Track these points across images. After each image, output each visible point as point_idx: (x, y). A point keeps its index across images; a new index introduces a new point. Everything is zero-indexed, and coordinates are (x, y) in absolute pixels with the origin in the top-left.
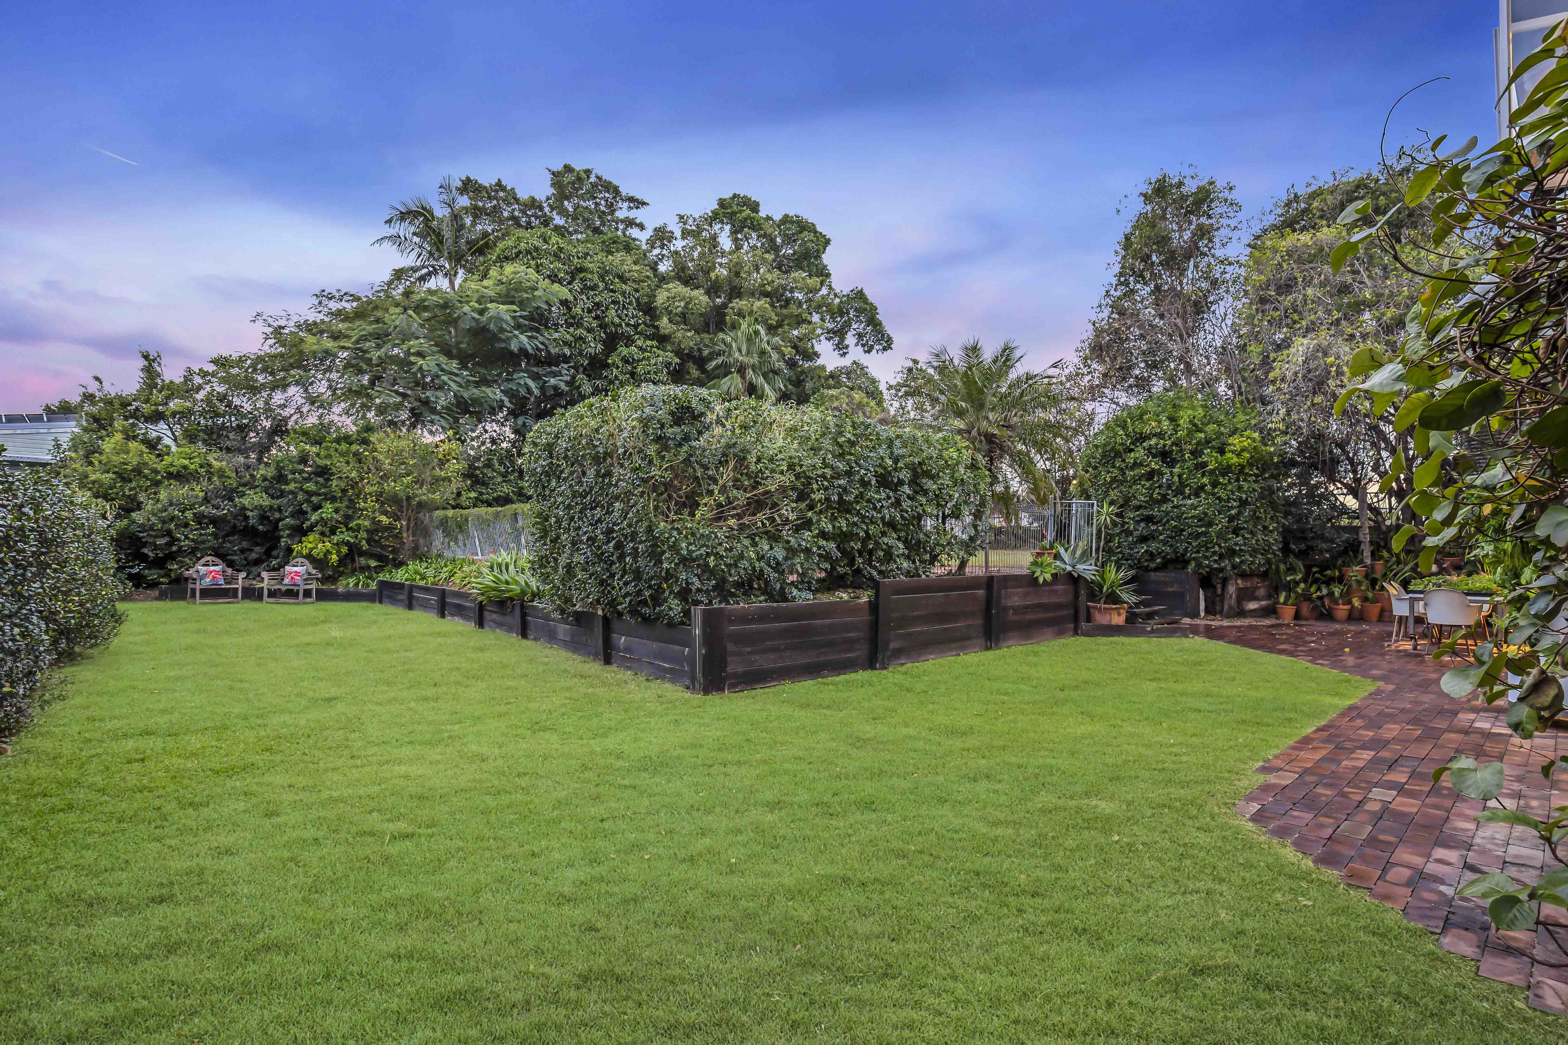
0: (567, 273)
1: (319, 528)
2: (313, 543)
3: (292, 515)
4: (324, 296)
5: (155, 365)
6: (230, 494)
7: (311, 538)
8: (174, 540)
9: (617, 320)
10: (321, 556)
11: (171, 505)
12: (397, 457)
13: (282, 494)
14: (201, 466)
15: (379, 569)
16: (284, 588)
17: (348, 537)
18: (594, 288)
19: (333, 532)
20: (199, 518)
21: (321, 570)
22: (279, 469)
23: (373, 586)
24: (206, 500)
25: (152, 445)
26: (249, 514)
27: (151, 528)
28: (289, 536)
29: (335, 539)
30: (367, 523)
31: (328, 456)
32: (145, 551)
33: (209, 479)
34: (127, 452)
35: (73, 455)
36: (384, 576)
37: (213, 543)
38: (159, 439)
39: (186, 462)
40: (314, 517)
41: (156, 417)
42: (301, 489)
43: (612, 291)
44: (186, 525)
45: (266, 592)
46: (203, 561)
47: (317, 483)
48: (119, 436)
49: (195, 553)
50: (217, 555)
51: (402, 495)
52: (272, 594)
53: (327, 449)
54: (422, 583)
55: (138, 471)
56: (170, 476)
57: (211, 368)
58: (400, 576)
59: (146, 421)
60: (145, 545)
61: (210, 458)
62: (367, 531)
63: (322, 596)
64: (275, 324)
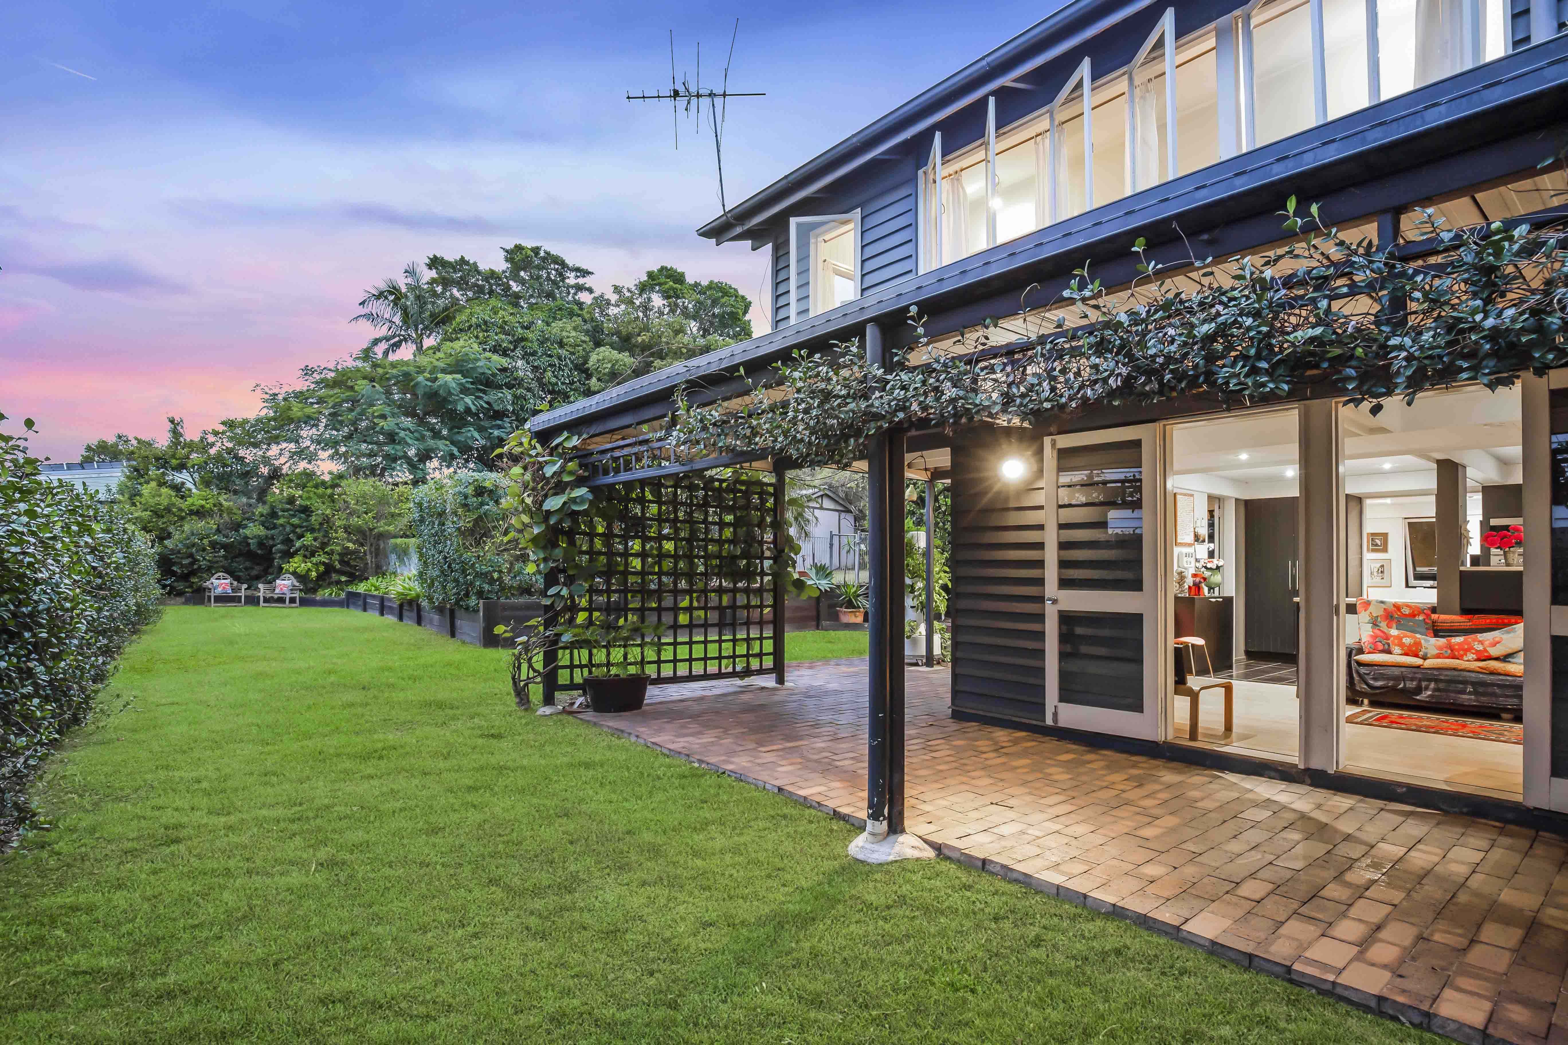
0: (511, 342)
1: (302, 552)
2: (297, 564)
3: (282, 543)
4: (308, 371)
5: (179, 428)
6: (237, 526)
7: (296, 559)
8: (195, 561)
9: (554, 380)
10: (304, 573)
11: (193, 534)
12: (362, 499)
13: (275, 527)
14: (215, 505)
15: (348, 583)
16: (276, 596)
17: (324, 559)
18: (534, 354)
19: (313, 555)
20: (213, 544)
21: (305, 584)
22: (273, 508)
23: (343, 595)
24: (218, 531)
25: (178, 488)
26: (251, 541)
27: (179, 552)
28: (280, 558)
29: (314, 560)
30: (338, 548)
31: (309, 498)
32: (174, 568)
33: (221, 515)
34: (160, 496)
35: (121, 497)
36: (352, 588)
37: (225, 563)
38: (183, 484)
39: (203, 502)
40: (298, 544)
41: (181, 467)
42: (289, 523)
43: (550, 356)
44: (204, 550)
45: (262, 599)
46: (216, 576)
47: (300, 518)
48: (153, 484)
49: (210, 570)
50: (227, 572)
51: (365, 527)
52: (266, 600)
53: (308, 492)
54: (376, 593)
55: (168, 509)
56: (192, 513)
57: (221, 428)
58: (361, 588)
59: (173, 469)
60: (174, 564)
61: (221, 499)
62: (339, 554)
63: (304, 603)
64: (271, 392)
